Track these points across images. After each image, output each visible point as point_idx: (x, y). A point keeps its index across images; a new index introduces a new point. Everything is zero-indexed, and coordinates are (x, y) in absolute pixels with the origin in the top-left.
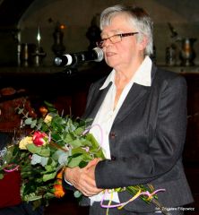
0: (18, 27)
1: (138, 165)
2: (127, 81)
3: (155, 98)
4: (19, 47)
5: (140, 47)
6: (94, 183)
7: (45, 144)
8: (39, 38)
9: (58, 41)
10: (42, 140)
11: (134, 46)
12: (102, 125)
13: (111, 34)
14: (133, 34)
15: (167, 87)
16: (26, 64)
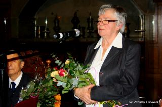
0: (35, 17)
1: (114, 90)
2: (108, 45)
3: (124, 55)
4: (36, 27)
5: (118, 28)
6: (90, 96)
7: (65, 75)
8: (46, 22)
9: (57, 24)
10: (64, 73)
11: (115, 27)
12: (95, 68)
13: (103, 19)
14: (115, 21)
15: (131, 49)
16: (40, 37)
